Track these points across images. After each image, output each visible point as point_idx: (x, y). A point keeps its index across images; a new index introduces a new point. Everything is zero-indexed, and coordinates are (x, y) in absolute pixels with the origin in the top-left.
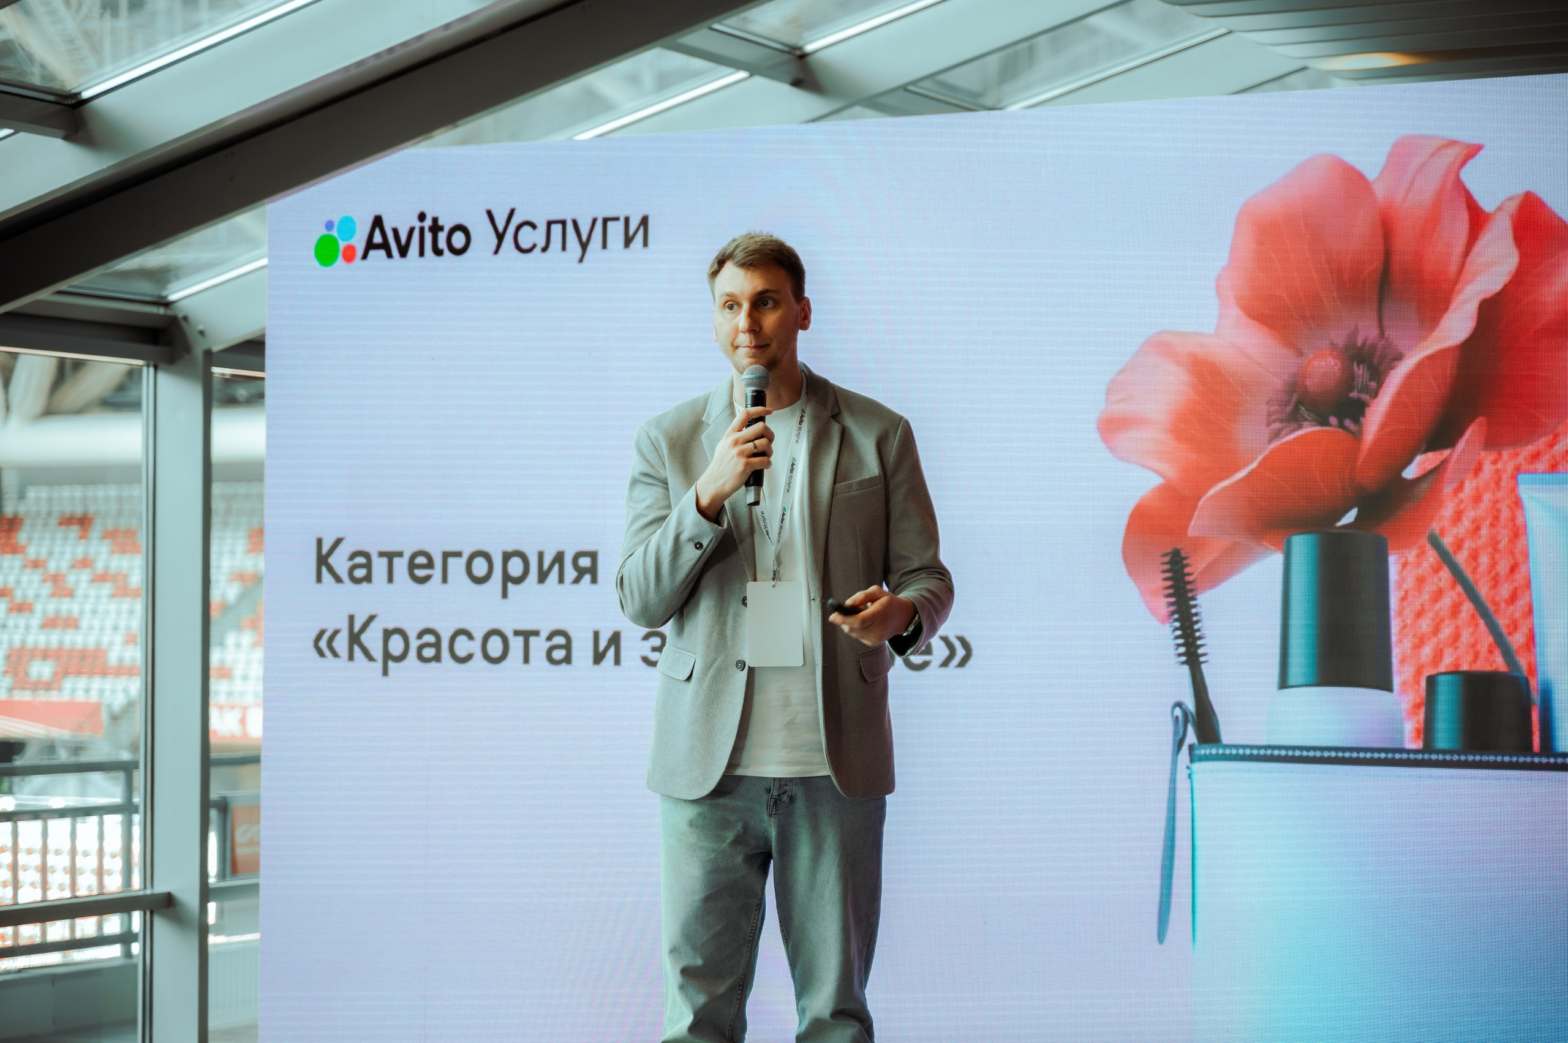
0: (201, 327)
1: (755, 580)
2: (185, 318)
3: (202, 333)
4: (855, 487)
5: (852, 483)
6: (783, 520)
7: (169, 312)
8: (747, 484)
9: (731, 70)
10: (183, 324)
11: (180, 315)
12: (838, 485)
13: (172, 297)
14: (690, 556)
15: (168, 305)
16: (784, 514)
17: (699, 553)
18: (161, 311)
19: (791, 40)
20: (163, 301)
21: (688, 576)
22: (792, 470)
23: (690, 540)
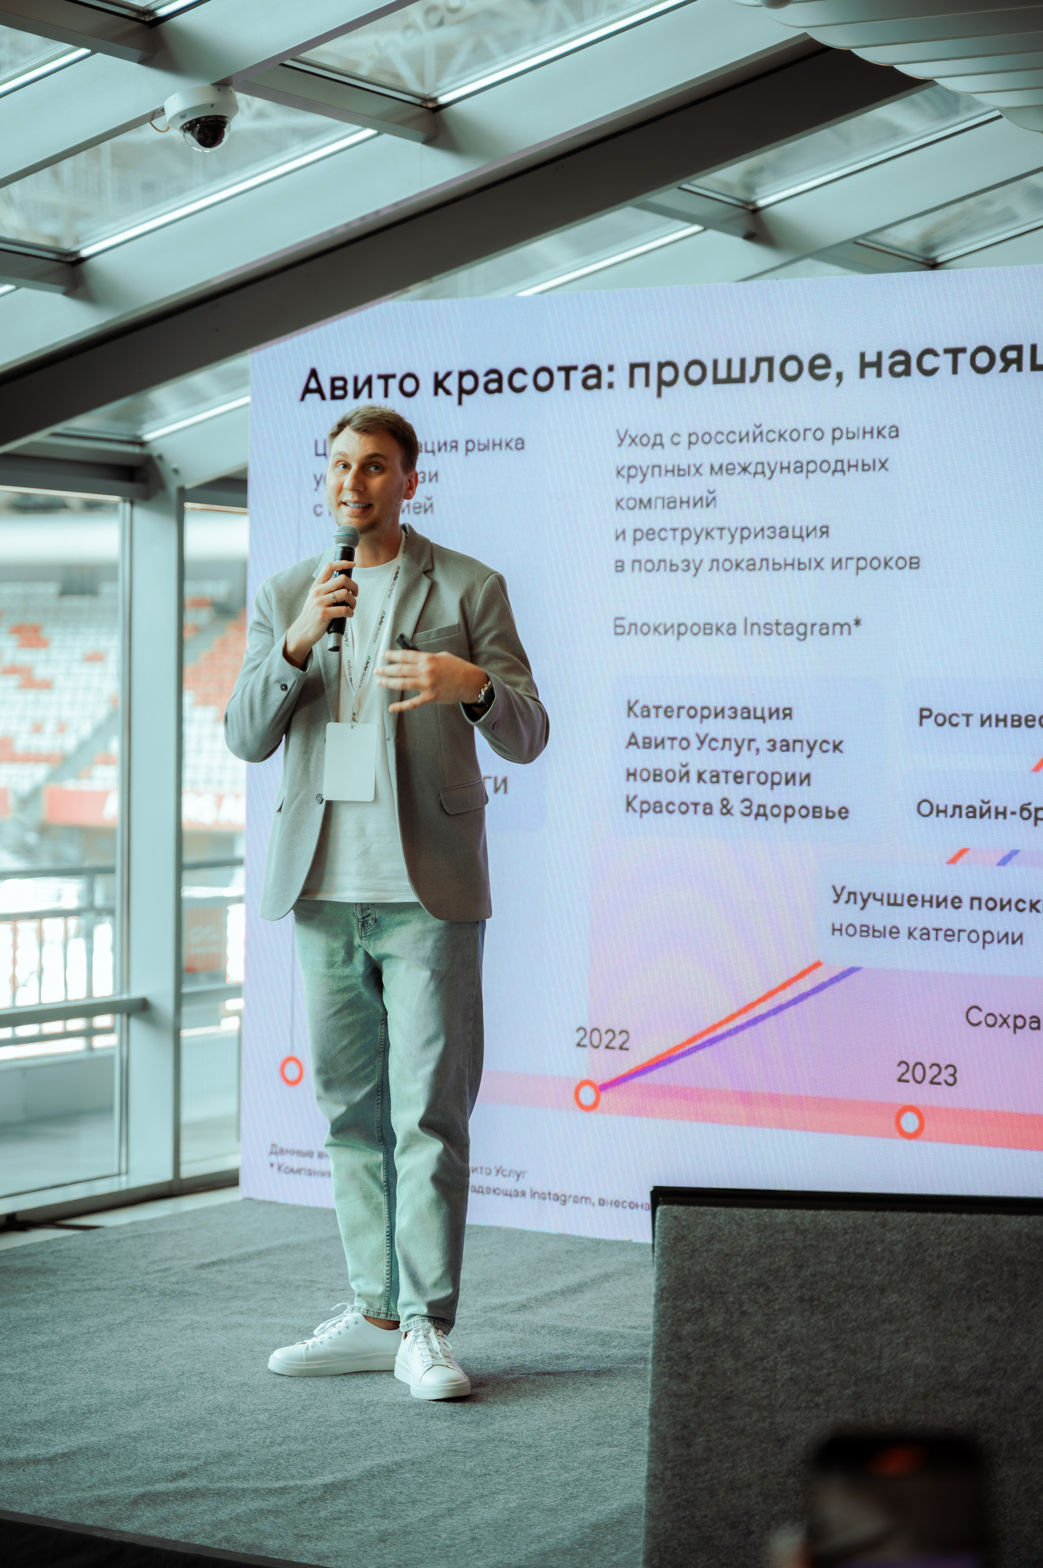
0: (175, 466)
1: (337, 721)
2: (160, 457)
3: (176, 471)
4: (433, 636)
5: (431, 632)
6: (366, 668)
7: (145, 451)
8: (328, 631)
9: (686, 224)
10: (158, 462)
11: (155, 454)
12: (418, 634)
13: (147, 437)
14: (277, 696)
15: (142, 444)
16: (368, 662)
17: (284, 693)
18: (137, 450)
19: (741, 194)
20: (139, 440)
21: (276, 715)
22: (381, 622)
23: (278, 681)
